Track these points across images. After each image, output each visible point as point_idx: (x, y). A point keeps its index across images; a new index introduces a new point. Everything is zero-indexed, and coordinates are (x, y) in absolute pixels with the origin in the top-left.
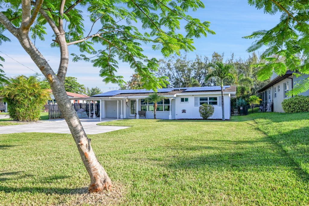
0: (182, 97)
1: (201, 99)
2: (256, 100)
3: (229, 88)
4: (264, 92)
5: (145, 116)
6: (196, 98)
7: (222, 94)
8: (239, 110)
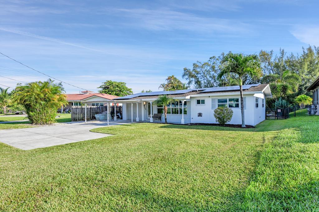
0: (198, 99)
1: (220, 101)
2: (306, 100)
3: (257, 87)
4: (315, 90)
5: (160, 119)
6: (213, 100)
7: (241, 95)
8: (277, 113)
